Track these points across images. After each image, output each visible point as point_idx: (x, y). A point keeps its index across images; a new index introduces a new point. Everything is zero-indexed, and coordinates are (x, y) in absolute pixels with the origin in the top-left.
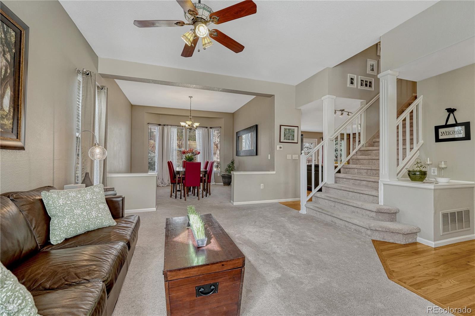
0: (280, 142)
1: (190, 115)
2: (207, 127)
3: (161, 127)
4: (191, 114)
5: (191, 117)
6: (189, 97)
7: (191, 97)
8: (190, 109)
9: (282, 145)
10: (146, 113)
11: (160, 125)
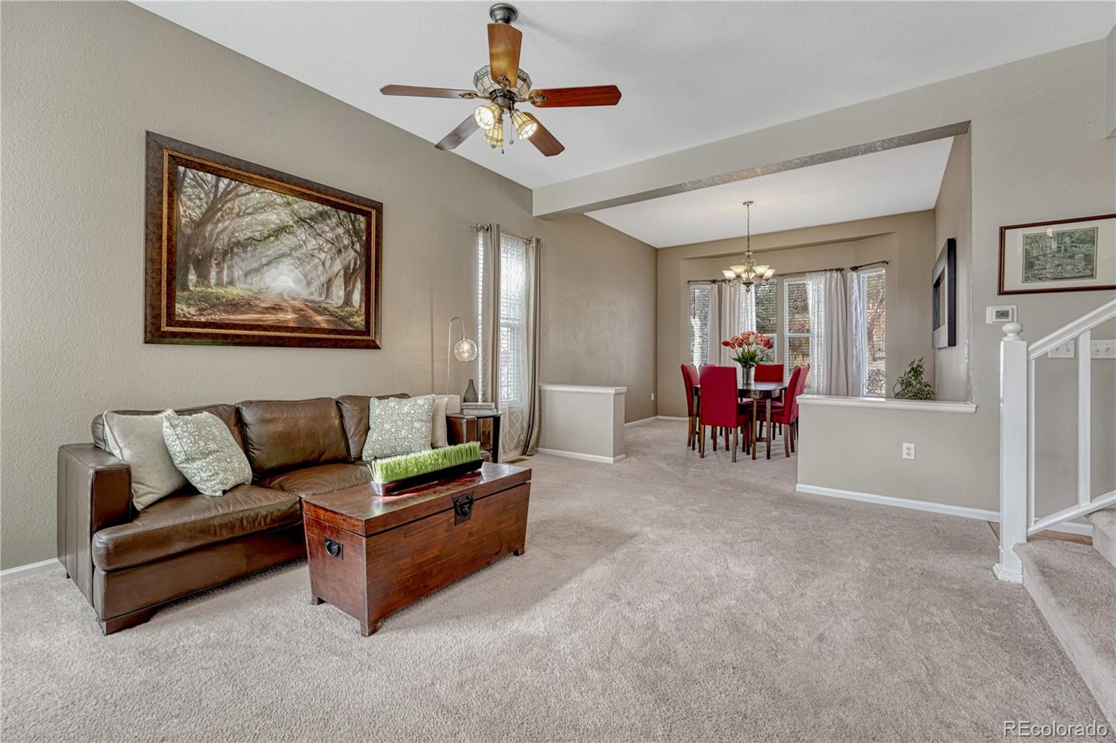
0: (1002, 292)
1: (747, 250)
2: (840, 267)
3: (716, 285)
4: (748, 246)
5: (751, 253)
6: (744, 204)
7: (748, 203)
8: (746, 234)
9: (1009, 304)
10: (683, 259)
11: (714, 282)
